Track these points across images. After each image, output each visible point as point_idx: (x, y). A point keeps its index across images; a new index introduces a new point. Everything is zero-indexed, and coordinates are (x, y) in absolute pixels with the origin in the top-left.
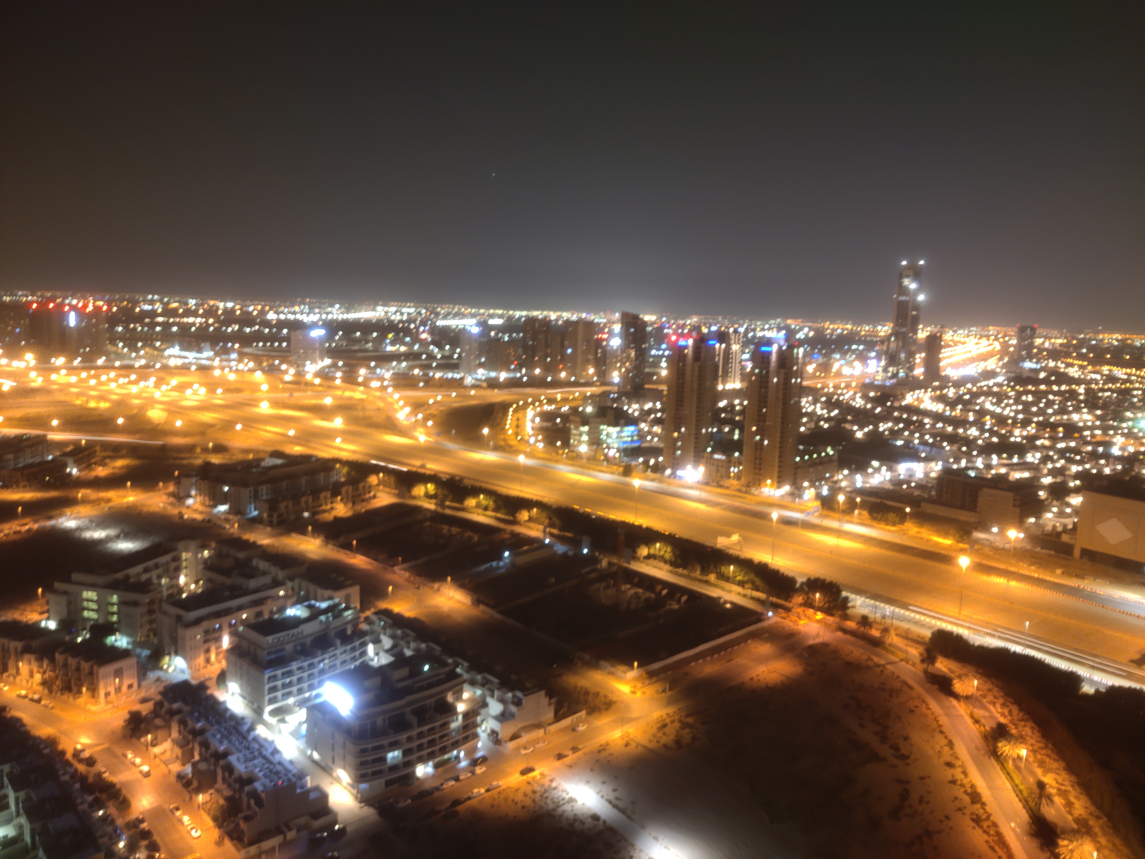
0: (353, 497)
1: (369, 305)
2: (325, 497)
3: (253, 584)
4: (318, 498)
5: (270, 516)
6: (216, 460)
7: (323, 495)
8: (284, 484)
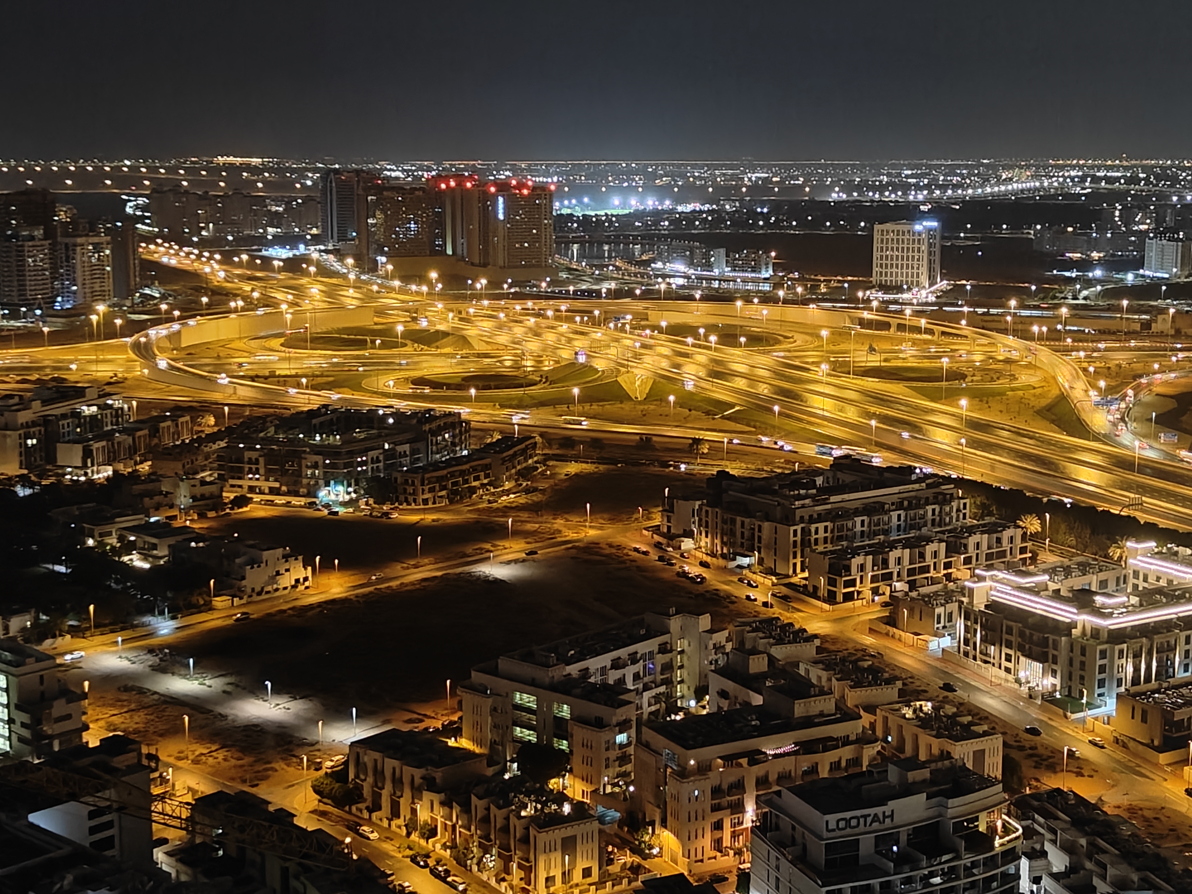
0: (989, 557)
1: (1028, 167)
2: (935, 554)
3: (800, 709)
4: (922, 556)
5: (832, 582)
6: (734, 469)
7: (930, 549)
8: (858, 524)
